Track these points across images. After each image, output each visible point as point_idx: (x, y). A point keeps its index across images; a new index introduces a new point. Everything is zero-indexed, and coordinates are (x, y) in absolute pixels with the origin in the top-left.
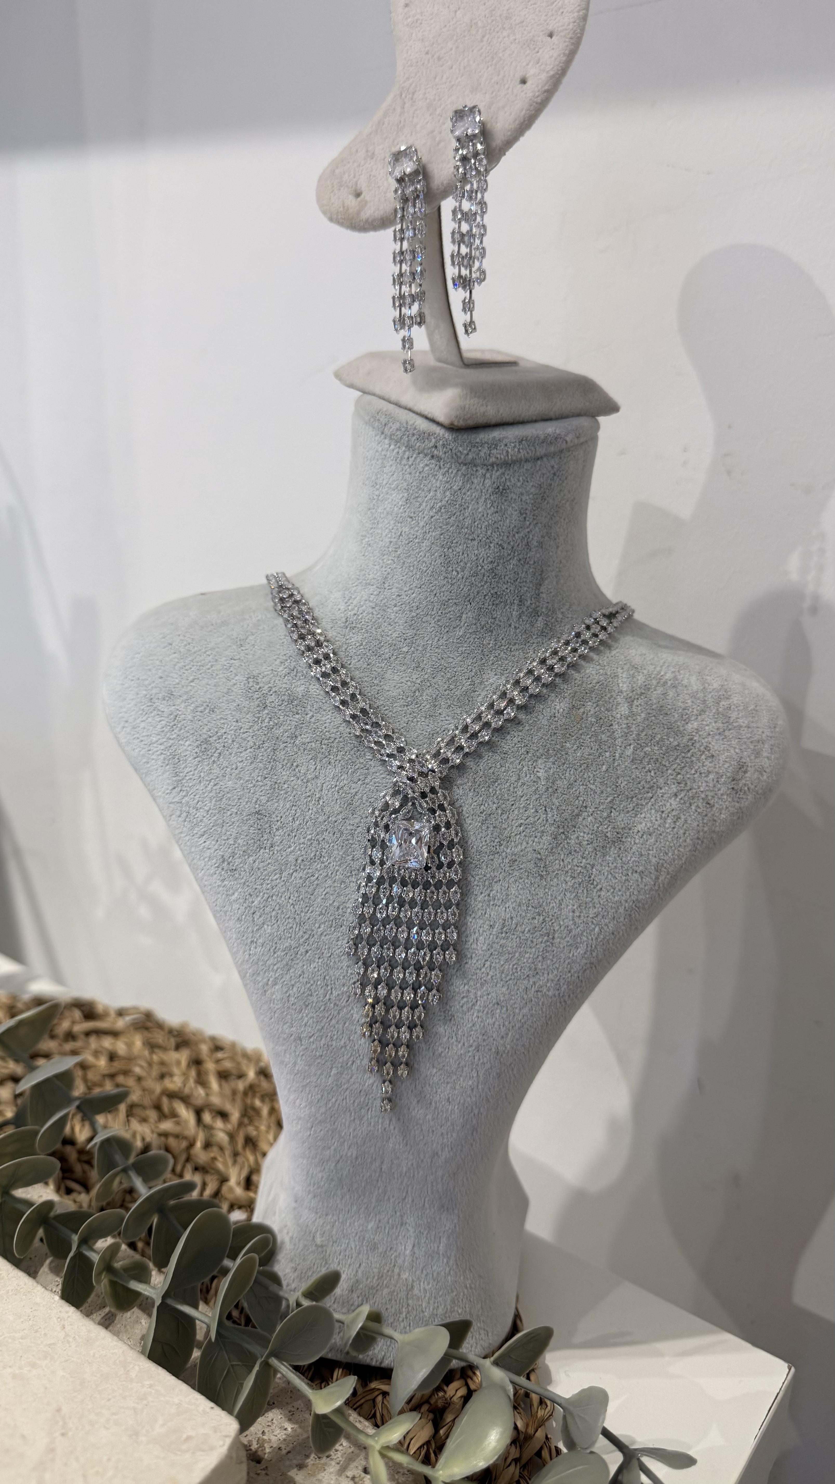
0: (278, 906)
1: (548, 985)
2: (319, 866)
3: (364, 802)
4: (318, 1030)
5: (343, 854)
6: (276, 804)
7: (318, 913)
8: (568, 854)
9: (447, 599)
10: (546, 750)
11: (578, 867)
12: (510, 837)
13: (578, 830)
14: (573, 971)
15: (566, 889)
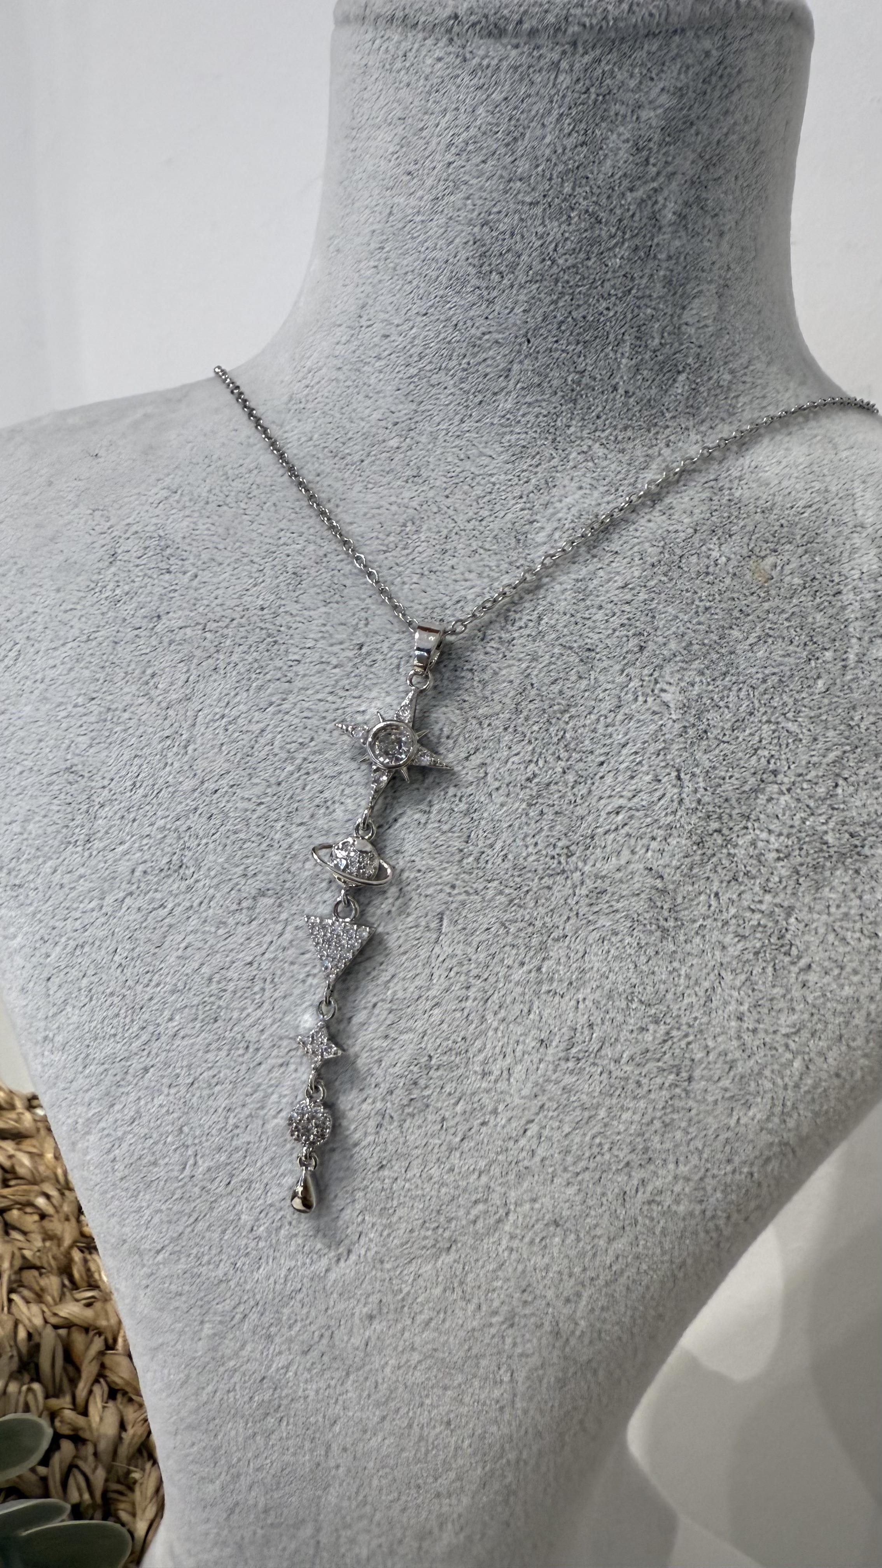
0: (92, 966)
2: (176, 886)
3: (276, 750)
4: (172, 1240)
5: (227, 860)
6: (105, 753)
7: (169, 987)
8: (729, 882)
9: (479, 334)
10: (684, 644)
11: (753, 911)
12: (592, 838)
13: (756, 825)
14: (737, 1160)
15: (722, 964)
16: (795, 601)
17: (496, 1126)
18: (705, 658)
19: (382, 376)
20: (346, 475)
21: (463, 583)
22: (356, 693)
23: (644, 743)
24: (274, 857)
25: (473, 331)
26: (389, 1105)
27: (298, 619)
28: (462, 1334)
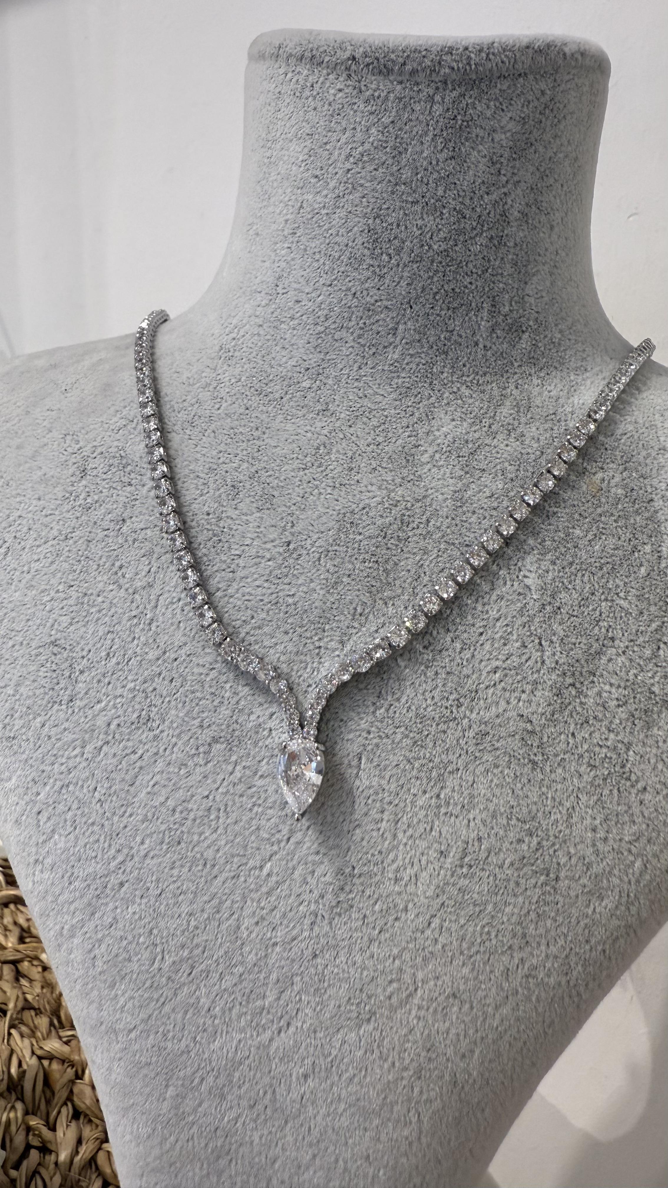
0: (76, 802)
1: (548, 965)
2: (145, 735)
4: (142, 1020)
5: (187, 714)
6: (84, 629)
7: (140, 817)
8: (582, 724)
9: (373, 301)
10: (539, 540)
11: (601, 746)
12: (476, 692)
13: (601, 680)
14: (593, 941)
15: (579, 788)
16: (620, 506)
17: (406, 921)
18: (556, 551)
19: (295, 332)
20: (270, 409)
21: (368, 494)
22: (287, 581)
23: (513, 617)
24: (225, 712)
25: (368, 299)
26: (321, 906)
27: (237, 522)
28: (379, 1087)
